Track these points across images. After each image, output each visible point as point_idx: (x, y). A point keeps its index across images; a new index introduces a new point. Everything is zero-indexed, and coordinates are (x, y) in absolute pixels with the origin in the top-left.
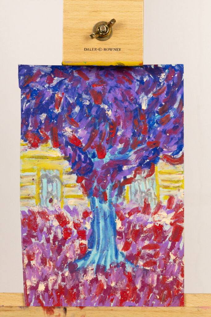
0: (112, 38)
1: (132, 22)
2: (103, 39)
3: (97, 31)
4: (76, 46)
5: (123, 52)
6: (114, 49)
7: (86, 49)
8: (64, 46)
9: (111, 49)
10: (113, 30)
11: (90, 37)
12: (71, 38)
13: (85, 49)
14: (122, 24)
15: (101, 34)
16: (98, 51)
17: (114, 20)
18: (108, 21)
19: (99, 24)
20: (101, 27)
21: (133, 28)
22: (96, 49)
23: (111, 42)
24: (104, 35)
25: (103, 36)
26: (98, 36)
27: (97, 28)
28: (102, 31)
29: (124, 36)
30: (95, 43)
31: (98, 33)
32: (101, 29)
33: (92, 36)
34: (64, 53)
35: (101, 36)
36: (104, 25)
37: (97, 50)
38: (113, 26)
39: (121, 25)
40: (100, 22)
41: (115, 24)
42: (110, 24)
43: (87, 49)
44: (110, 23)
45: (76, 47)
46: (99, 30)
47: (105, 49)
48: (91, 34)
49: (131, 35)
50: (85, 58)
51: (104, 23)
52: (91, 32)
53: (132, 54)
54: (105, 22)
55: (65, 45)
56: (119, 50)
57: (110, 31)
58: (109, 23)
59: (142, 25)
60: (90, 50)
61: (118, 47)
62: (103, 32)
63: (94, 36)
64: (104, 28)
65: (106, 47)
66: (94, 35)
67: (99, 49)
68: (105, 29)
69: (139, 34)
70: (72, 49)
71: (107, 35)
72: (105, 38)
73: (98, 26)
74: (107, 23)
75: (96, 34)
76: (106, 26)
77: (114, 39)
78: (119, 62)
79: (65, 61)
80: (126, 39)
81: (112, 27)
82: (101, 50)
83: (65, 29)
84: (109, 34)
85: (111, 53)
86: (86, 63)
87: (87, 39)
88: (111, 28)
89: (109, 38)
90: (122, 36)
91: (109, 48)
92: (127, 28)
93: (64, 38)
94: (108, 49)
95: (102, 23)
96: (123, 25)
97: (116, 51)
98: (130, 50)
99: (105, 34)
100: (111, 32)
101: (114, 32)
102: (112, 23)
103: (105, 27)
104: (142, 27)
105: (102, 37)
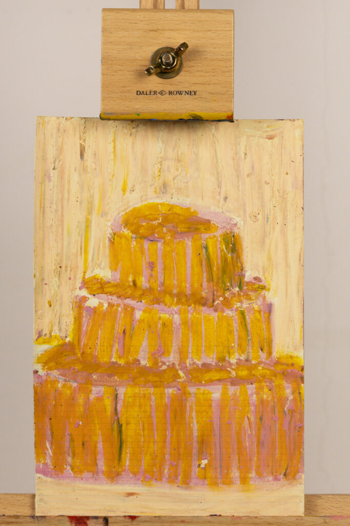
0: (182, 73)
1: (214, 48)
2: (167, 75)
3: (156, 63)
4: (123, 87)
5: (201, 98)
6: (186, 92)
7: (139, 93)
8: (103, 87)
9: (180, 93)
10: (184, 60)
11: (146, 72)
12: (115, 74)
13: (137, 92)
14: (200, 52)
15: (164, 67)
16: (159, 95)
17: (184, 45)
18: (176, 46)
19: (161, 52)
20: (163, 57)
21: (217, 57)
22: (155, 92)
23: (181, 81)
24: (168, 69)
25: (168, 71)
26: (159, 70)
27: (158, 58)
28: (165, 62)
29: (202, 71)
30: (155, 82)
31: (159, 66)
32: (163, 59)
33: (149, 71)
34: (103, 99)
35: (164, 71)
36: (169, 52)
37: (157, 93)
38: (184, 54)
39: (197, 53)
40: (162, 48)
41: (187, 51)
42: (179, 51)
43: (141, 92)
44: (179, 49)
45: (122, 89)
46: (160, 60)
47: (170, 93)
48: (146, 68)
49: (214, 69)
50: (137, 107)
51: (168, 50)
52: (147, 63)
53: (215, 101)
54: (171, 48)
55: (105, 86)
56: (193, 93)
57: (179, 62)
58: (177, 49)
59: (231, 52)
60: (146, 94)
61: (192, 89)
62: (168, 64)
63: (152, 71)
64: (169, 58)
65: (173, 89)
66: (152, 69)
67: (161, 93)
68: (171, 59)
69: (226, 67)
70: (117, 93)
71: (173, 69)
72: (170, 75)
73: (158, 54)
74: (174, 49)
75: (155, 68)
76: (172, 54)
77: (186, 76)
78: (194, 114)
79: (104, 113)
80: (205, 76)
81: (183, 56)
82: (164, 93)
83: (105, 60)
84: (177, 67)
85: (181, 100)
86: (139, 115)
87: (141, 75)
88: (181, 57)
89: (178, 74)
90: (198, 71)
91: (177, 90)
92: (205, 58)
93: (103, 74)
94: (175, 93)
95: (165, 50)
96: (200, 54)
97: (189, 96)
98: (212, 93)
99: (171, 69)
100: (181, 64)
101: (184, 64)
102: (182, 49)
103: (170, 56)
104: (231, 55)
105: (165, 73)
